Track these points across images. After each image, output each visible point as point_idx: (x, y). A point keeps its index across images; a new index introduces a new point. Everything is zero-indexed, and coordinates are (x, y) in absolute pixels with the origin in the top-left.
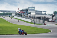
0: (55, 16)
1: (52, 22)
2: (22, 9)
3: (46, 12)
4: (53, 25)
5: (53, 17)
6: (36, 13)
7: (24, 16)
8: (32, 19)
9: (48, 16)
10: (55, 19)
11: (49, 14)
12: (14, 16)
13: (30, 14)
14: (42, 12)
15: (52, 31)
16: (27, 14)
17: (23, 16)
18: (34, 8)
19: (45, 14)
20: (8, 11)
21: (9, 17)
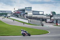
0: (53, 16)
1: (50, 23)
2: (18, 9)
3: (43, 12)
4: (51, 26)
5: (51, 18)
6: (33, 13)
7: (21, 16)
8: (29, 20)
9: (46, 17)
10: (53, 20)
11: (47, 15)
12: (10, 17)
13: (26, 15)
14: (39, 12)
15: (50, 32)
16: (24, 14)
17: (19, 16)
18: (31, 8)
19: (43, 14)
20: (4, 11)
21: (5, 17)
